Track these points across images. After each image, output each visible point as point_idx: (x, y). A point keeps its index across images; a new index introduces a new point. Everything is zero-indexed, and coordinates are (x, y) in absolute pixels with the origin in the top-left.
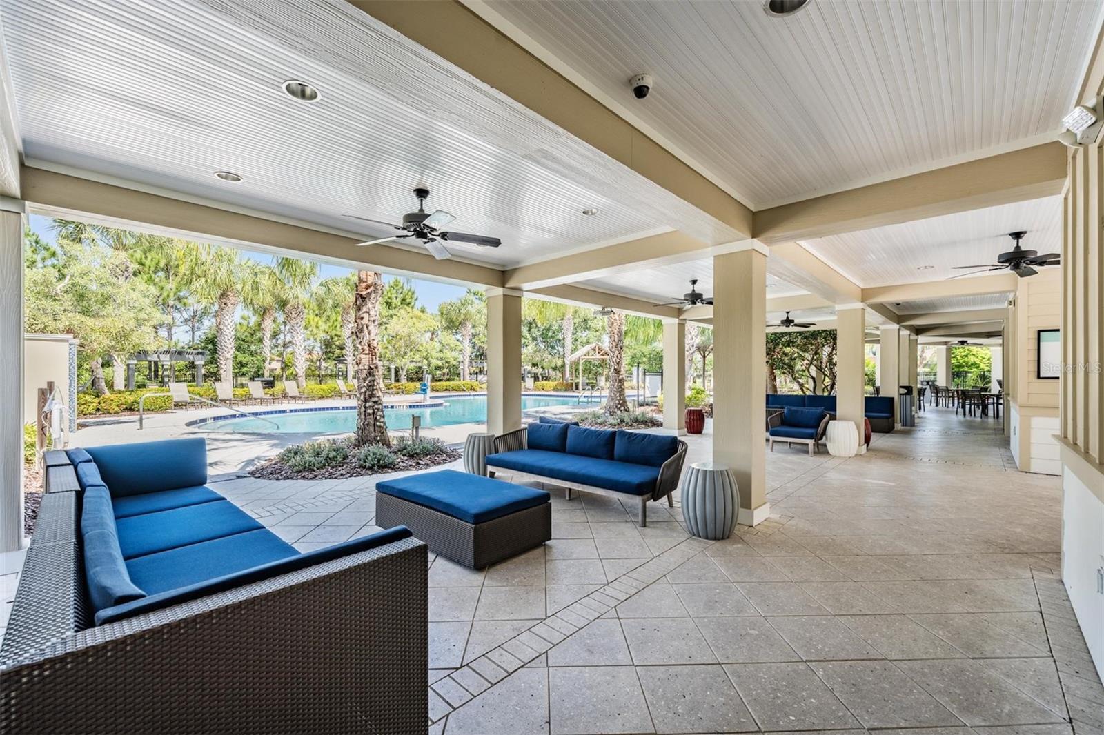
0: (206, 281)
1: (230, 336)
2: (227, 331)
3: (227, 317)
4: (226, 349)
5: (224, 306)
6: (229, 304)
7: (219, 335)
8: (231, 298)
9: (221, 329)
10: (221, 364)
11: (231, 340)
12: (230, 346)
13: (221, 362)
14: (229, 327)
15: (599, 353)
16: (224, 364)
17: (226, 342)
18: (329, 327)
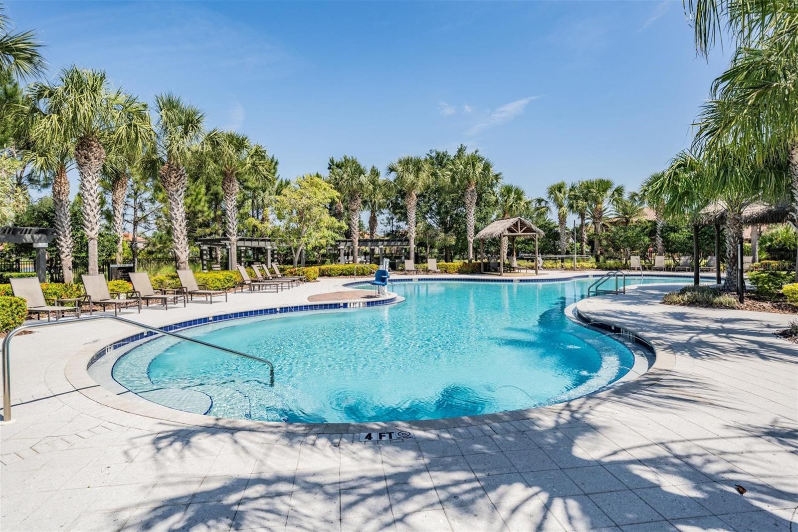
0: (60, 120)
1: (93, 205)
2: (89, 197)
3: (90, 178)
4: (89, 225)
5: (83, 160)
6: (92, 158)
7: (58, 207)
8: (94, 149)
9: (61, 201)
10: (62, 246)
11: (96, 211)
12: (94, 221)
13: (62, 243)
14: (92, 191)
15: (521, 230)
16: (65, 246)
17: (88, 215)
18: (192, 200)
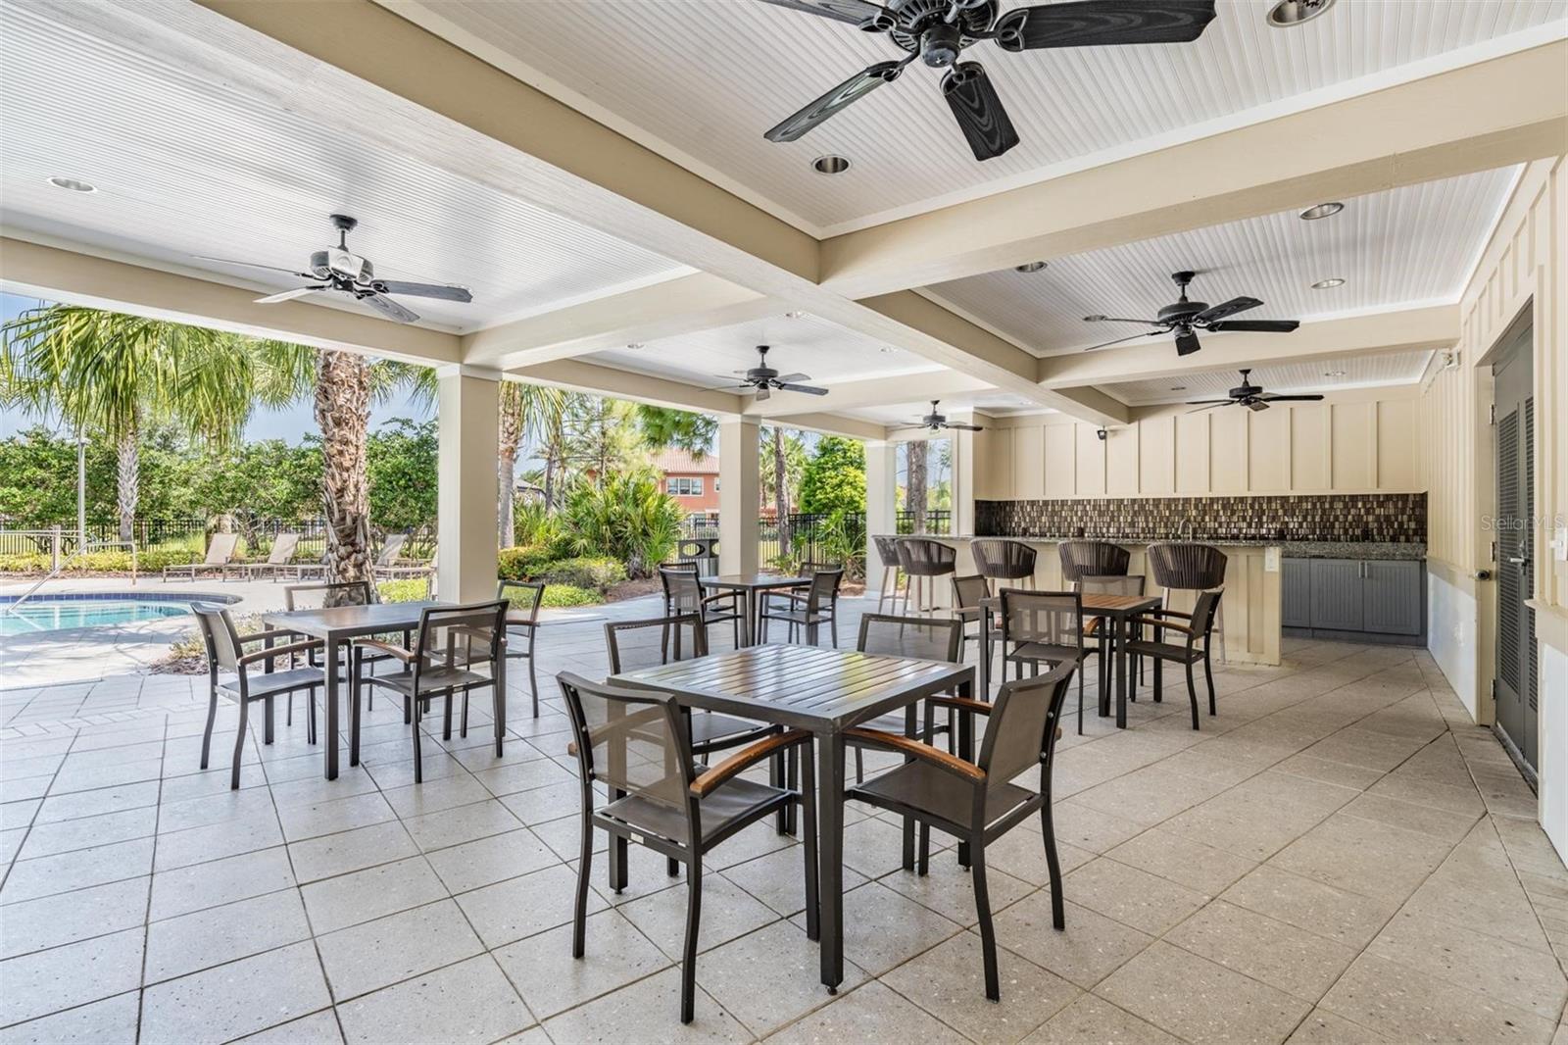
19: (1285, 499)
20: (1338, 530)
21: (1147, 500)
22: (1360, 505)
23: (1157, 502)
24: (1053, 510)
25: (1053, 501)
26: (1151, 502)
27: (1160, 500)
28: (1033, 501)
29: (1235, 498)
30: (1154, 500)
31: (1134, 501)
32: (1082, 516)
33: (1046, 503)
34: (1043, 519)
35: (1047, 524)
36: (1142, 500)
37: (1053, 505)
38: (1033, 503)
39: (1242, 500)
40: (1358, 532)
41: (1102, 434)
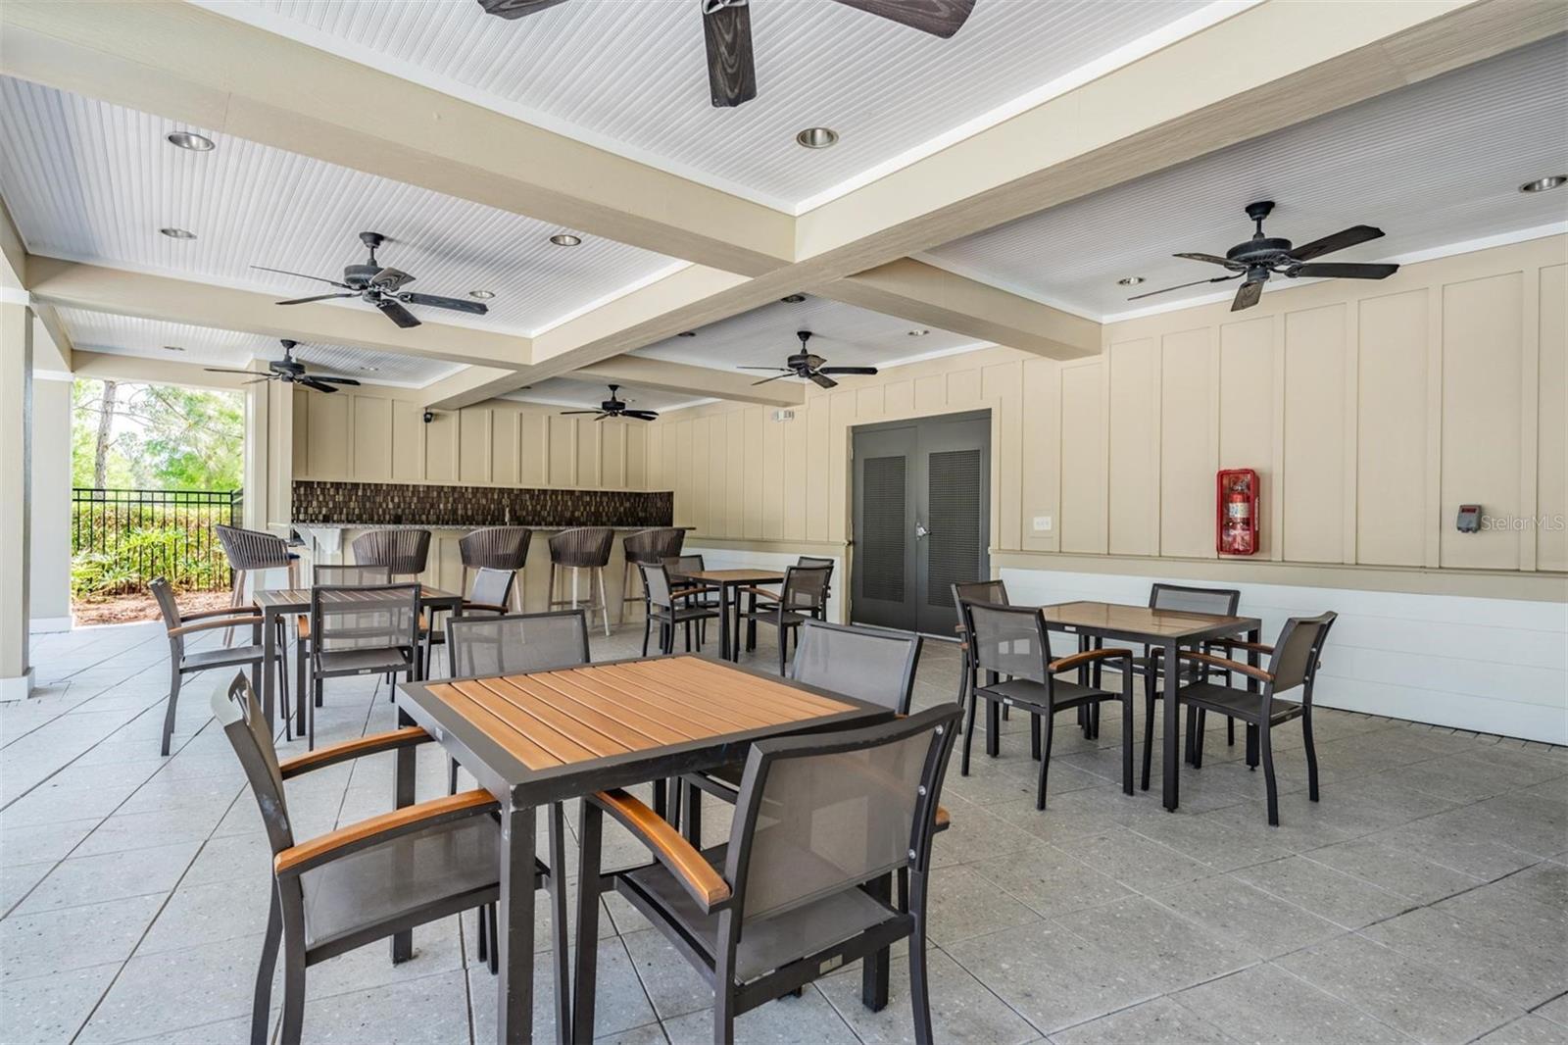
19: (572, 493)
20: (605, 519)
21: (466, 488)
22: (616, 499)
23: (476, 490)
24: (364, 495)
25: (364, 484)
26: (470, 490)
27: (477, 488)
28: (337, 483)
29: (539, 490)
30: (473, 488)
31: (454, 488)
32: (399, 503)
33: (356, 486)
34: (352, 504)
35: (357, 511)
36: (461, 488)
37: (364, 490)
38: (337, 486)
39: (545, 492)
40: (615, 519)
41: (428, 416)
